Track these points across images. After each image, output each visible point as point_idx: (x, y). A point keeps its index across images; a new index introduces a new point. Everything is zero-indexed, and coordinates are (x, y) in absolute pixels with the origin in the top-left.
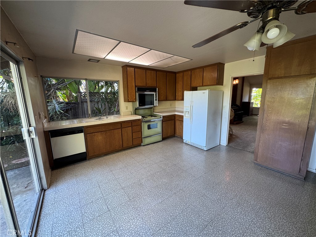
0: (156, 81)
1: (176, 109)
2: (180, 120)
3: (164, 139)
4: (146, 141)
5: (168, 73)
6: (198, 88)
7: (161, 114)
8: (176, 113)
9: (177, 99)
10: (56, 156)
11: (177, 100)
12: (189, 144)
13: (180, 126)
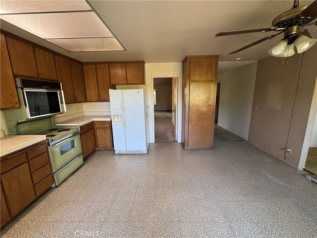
0: (55, 71)
1: (86, 114)
2: (102, 127)
3: (85, 159)
4: (61, 175)
5: (73, 62)
6: (117, 86)
7: (77, 125)
8: (95, 119)
9: (88, 100)
11: (89, 102)
12: (124, 153)
13: (104, 135)
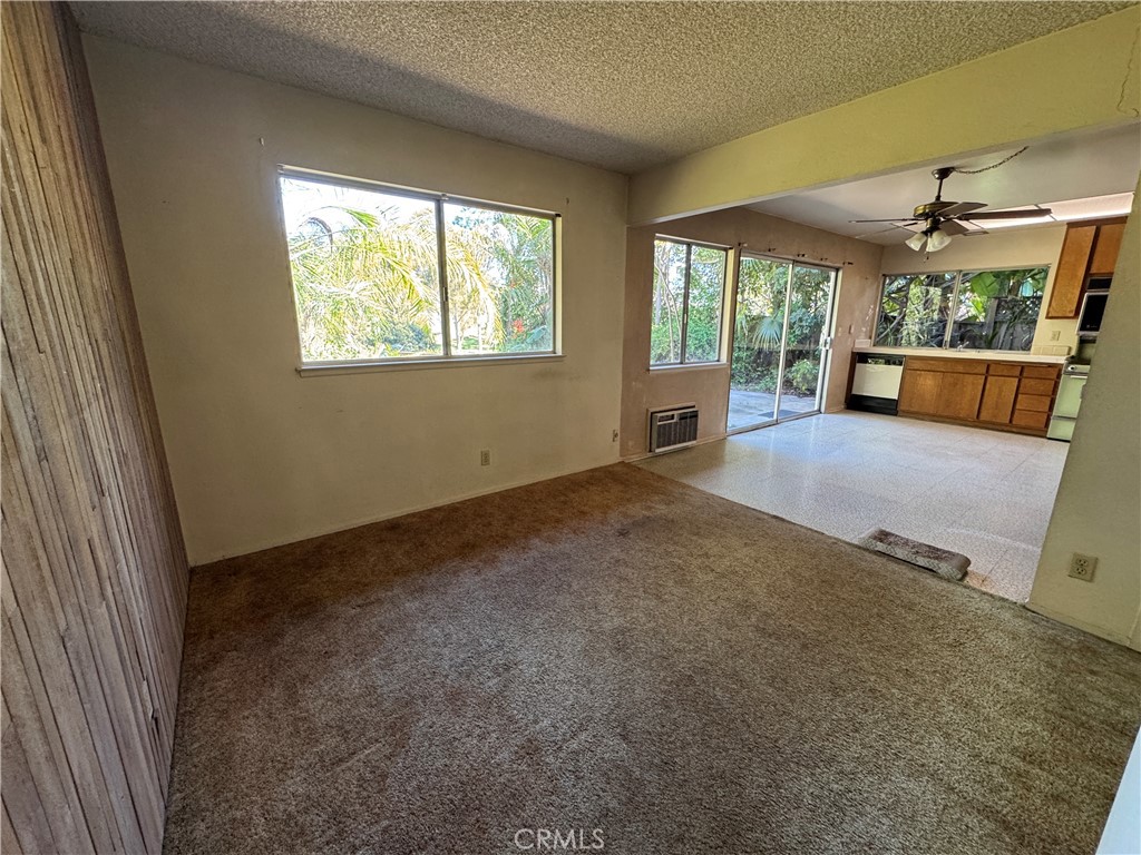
10: (855, 391)
